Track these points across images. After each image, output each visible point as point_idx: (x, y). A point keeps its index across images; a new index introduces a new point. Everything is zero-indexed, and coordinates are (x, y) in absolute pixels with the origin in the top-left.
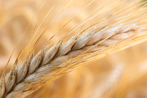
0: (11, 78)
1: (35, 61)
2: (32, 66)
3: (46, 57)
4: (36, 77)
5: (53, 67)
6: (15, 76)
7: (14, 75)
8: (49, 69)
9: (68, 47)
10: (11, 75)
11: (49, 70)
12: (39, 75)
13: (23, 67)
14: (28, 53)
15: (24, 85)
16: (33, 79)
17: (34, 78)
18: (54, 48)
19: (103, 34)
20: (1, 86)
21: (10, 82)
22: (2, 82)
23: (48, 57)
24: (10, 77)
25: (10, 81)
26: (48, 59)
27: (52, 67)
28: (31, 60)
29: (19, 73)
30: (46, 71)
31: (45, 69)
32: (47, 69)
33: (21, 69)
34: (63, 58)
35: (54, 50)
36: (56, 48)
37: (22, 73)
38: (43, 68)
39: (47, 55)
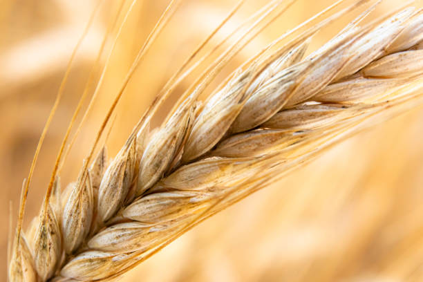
0: (44, 247)
1: (110, 186)
2: (104, 199)
3: (147, 168)
4: (121, 239)
5: (174, 205)
6: (54, 236)
7: (52, 233)
8: (162, 210)
9: (217, 128)
10: (41, 236)
11: (161, 213)
12: (129, 232)
13: (75, 208)
14: (84, 160)
15: (88, 266)
16: (113, 244)
17: (115, 241)
18: (169, 138)
19: (339, 63)
20: (18, 272)
21: (44, 258)
22: (18, 260)
23: (154, 168)
24: (42, 244)
25: (42, 255)
26: (152, 175)
27: (168, 204)
28: (98, 174)
29: (67, 228)
30: (151, 215)
31: (149, 210)
32: (154, 209)
33: (71, 215)
34: (203, 169)
35: (168, 143)
36: (175, 137)
37: (76, 227)
38: (141, 207)
39: (149, 160)
